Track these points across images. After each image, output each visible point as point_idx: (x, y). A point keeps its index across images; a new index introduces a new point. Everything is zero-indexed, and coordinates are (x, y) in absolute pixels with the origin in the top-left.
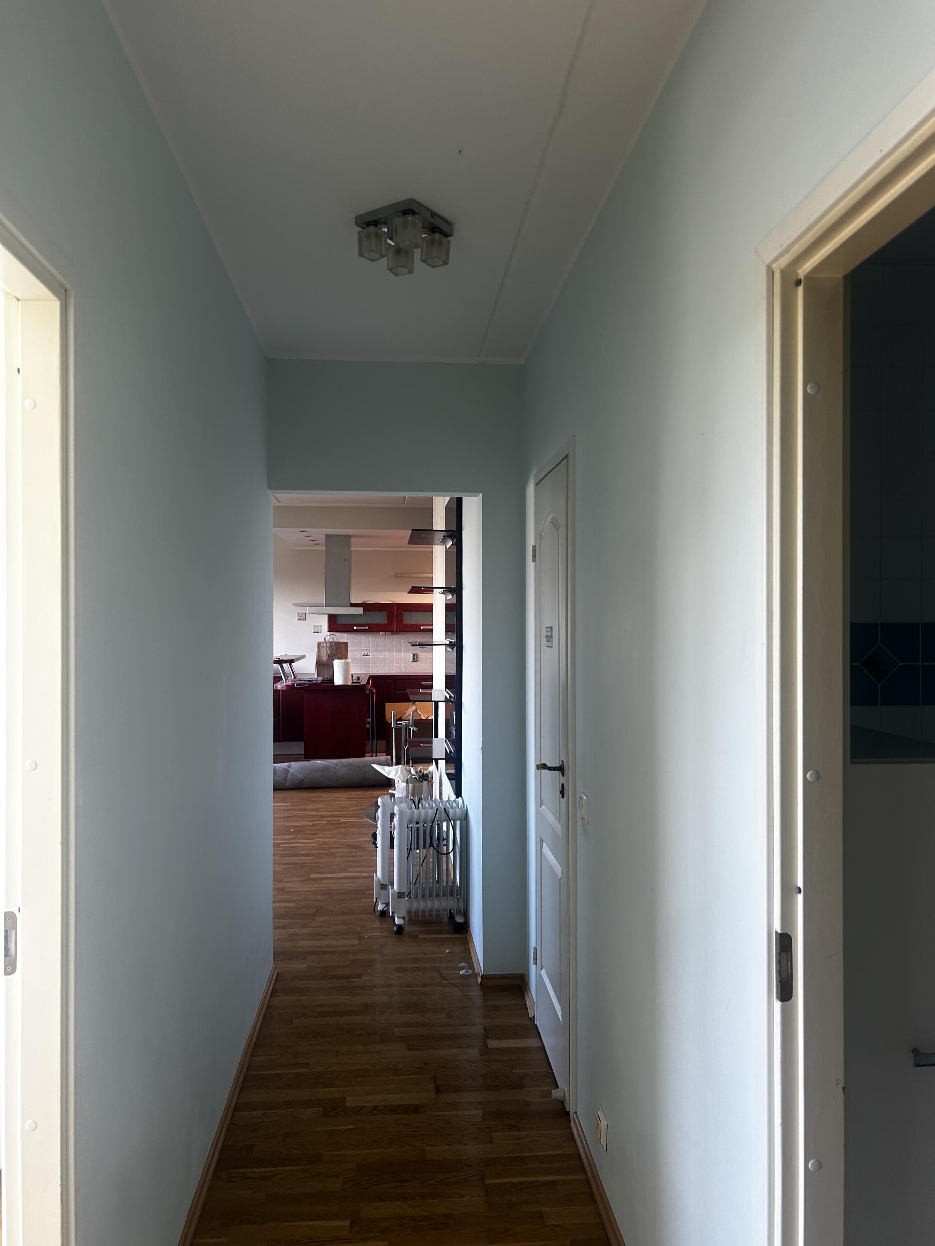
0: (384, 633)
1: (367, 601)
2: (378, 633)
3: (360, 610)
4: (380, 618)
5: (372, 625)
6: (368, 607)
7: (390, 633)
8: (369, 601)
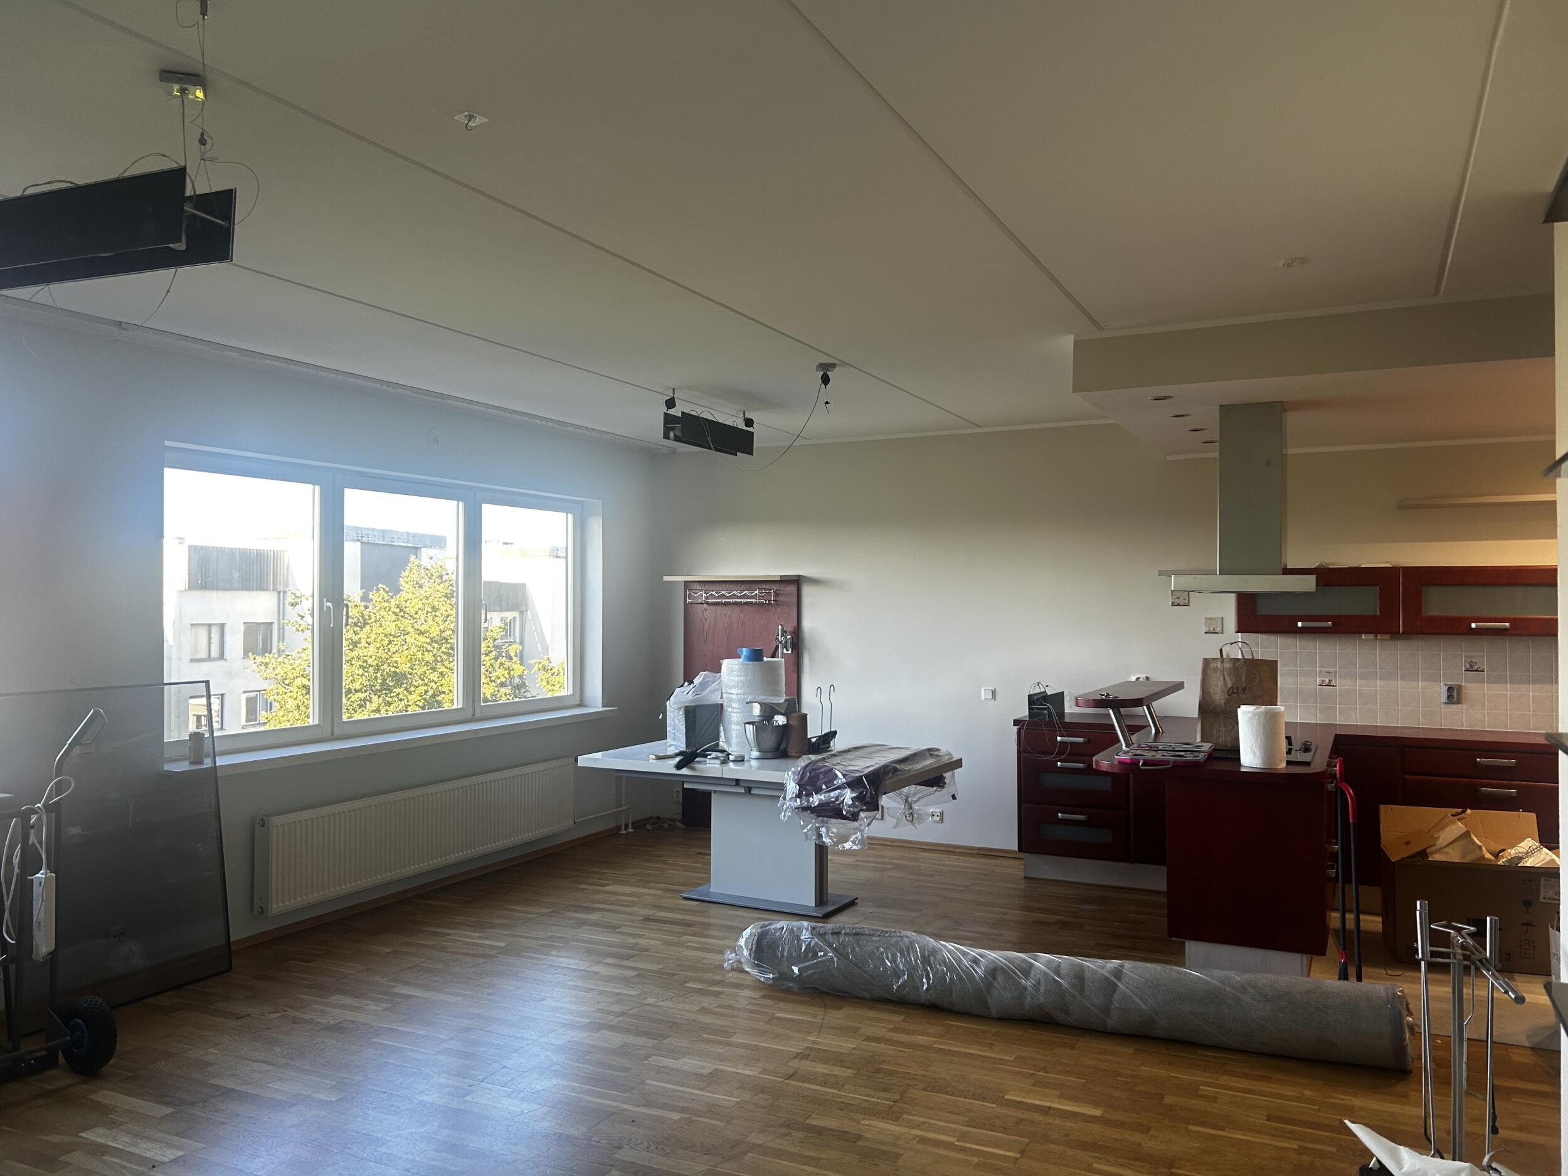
0: (1372, 637)
1: (1330, 564)
2: (1357, 635)
3: (1309, 583)
4: (1365, 602)
5: (1340, 617)
6: (1328, 577)
7: (1387, 636)
8: (1334, 564)
